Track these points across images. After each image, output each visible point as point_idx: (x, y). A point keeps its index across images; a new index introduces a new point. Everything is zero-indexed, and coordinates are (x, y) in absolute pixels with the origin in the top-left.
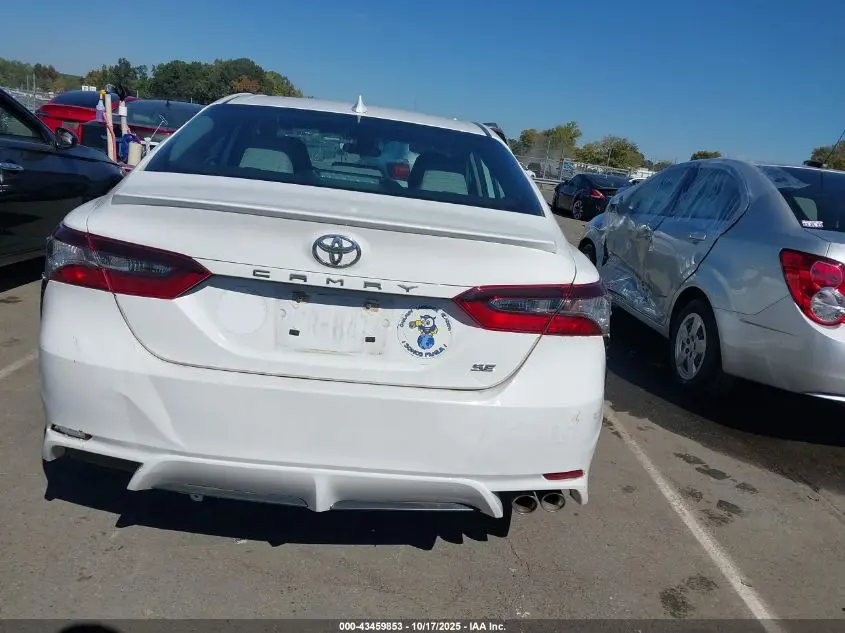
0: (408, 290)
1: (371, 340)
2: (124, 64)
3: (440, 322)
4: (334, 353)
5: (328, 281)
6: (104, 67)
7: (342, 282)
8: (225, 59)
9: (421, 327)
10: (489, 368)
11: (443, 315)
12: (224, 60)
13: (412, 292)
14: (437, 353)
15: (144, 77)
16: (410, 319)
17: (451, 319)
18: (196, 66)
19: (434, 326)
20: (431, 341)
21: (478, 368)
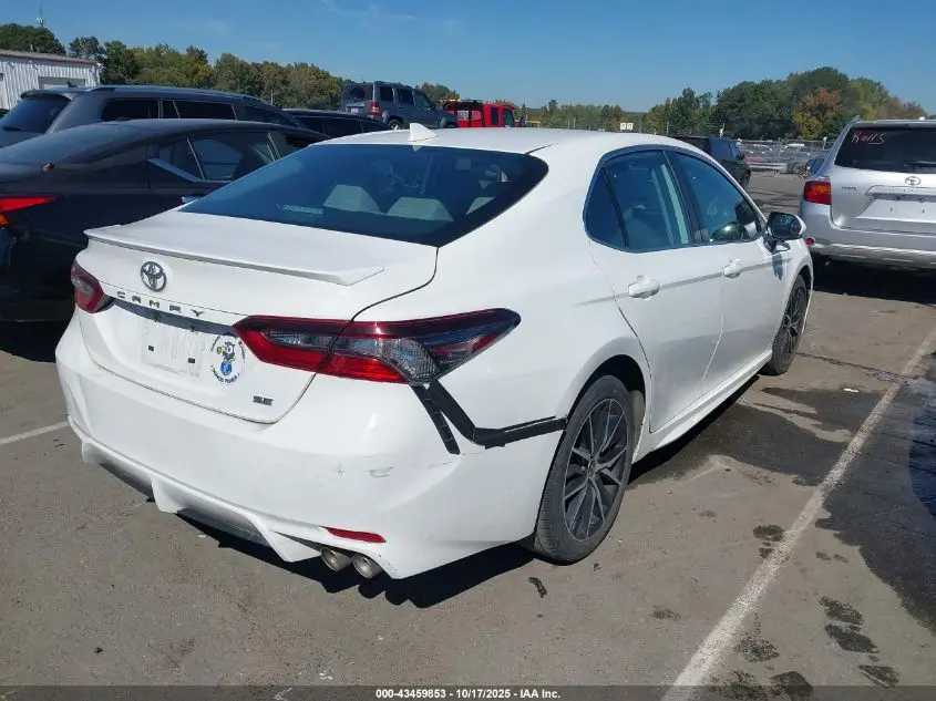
0: (198, 314)
1: (192, 361)
2: (689, 94)
3: (237, 350)
4: (168, 369)
5: (151, 302)
6: (668, 100)
7: (158, 304)
8: (801, 71)
9: (225, 354)
10: (267, 402)
11: (240, 343)
12: (799, 73)
13: (201, 318)
14: (232, 380)
15: (707, 105)
16: (219, 344)
17: (246, 347)
18: (766, 84)
19: (233, 354)
20: (230, 368)
21: (257, 400)
